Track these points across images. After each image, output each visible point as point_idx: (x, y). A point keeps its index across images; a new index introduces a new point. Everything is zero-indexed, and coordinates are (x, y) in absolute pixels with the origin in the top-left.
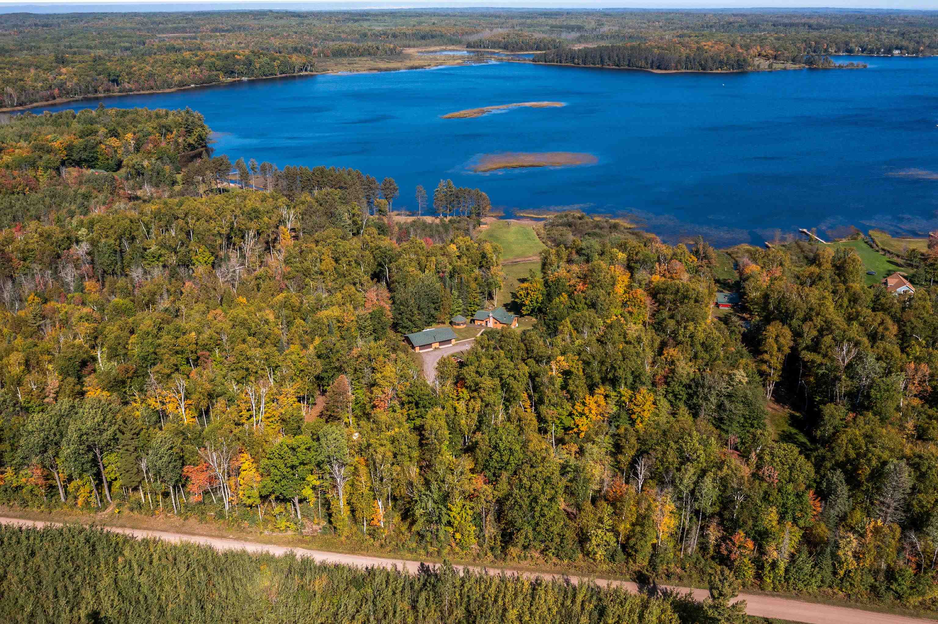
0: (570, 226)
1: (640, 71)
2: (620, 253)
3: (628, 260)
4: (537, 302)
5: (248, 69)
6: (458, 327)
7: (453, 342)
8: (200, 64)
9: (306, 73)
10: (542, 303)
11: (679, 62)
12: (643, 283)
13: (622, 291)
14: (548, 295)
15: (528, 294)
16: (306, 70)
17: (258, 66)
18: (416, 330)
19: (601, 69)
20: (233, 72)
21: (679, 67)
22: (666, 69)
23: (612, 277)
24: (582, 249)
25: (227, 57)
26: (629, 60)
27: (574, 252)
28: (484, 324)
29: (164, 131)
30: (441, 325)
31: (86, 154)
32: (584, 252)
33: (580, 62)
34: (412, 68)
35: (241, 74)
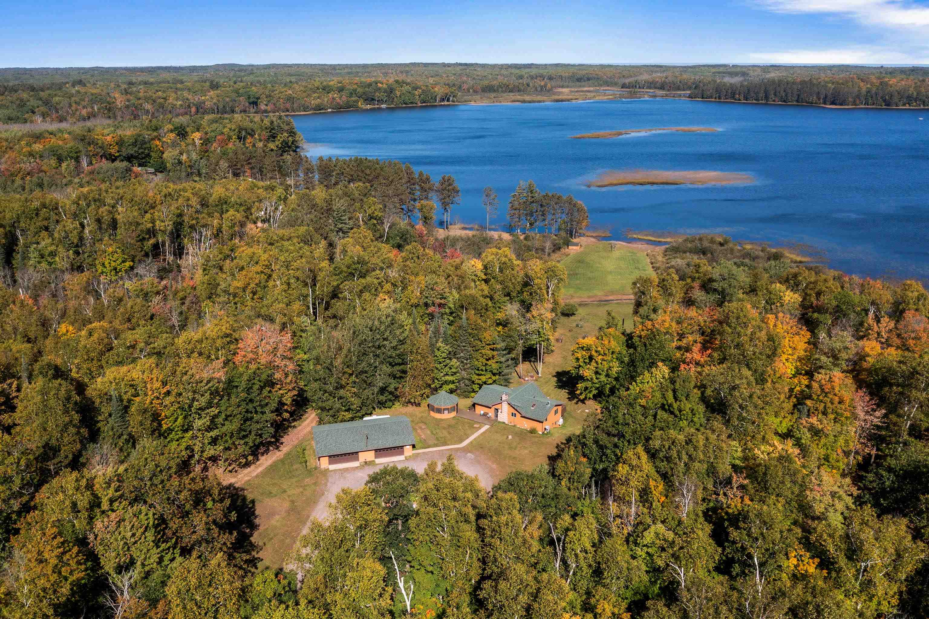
0: (704, 253)
1: (811, 105)
2: (788, 293)
3: (803, 305)
4: (607, 376)
5: (388, 96)
6: (438, 416)
7: (408, 451)
8: (341, 90)
9: (448, 103)
10: (617, 379)
11: (858, 96)
12: (844, 355)
13: (790, 370)
14: (632, 363)
15: (591, 358)
16: (448, 101)
17: (398, 94)
18: (348, 415)
19: (766, 104)
20: (373, 99)
21: (858, 102)
22: (841, 105)
23: (771, 339)
24: (711, 280)
25: (370, 85)
26: (799, 96)
27: (696, 284)
28: (491, 414)
29: (243, 133)
30: (410, 409)
31: (136, 149)
32: (715, 285)
33: (742, 97)
34: (557, 101)
35: (381, 101)
